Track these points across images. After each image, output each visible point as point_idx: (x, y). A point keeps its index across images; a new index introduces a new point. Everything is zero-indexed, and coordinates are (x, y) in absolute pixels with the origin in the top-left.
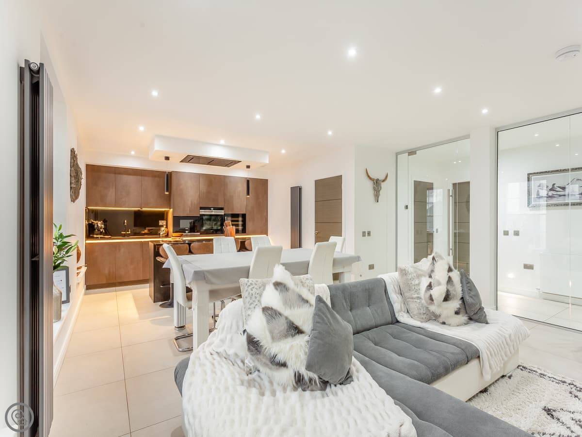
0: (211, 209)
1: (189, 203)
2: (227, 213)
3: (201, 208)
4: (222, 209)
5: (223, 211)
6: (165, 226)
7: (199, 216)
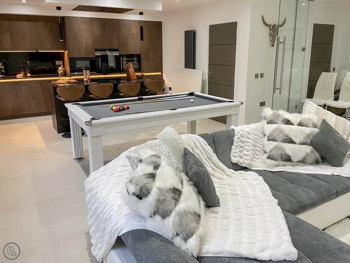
0: (106, 51)
1: (84, 45)
2: (122, 54)
3: (97, 50)
4: (117, 50)
5: (118, 52)
6: (62, 66)
7: (95, 57)
